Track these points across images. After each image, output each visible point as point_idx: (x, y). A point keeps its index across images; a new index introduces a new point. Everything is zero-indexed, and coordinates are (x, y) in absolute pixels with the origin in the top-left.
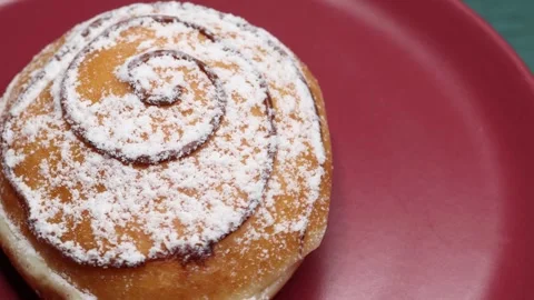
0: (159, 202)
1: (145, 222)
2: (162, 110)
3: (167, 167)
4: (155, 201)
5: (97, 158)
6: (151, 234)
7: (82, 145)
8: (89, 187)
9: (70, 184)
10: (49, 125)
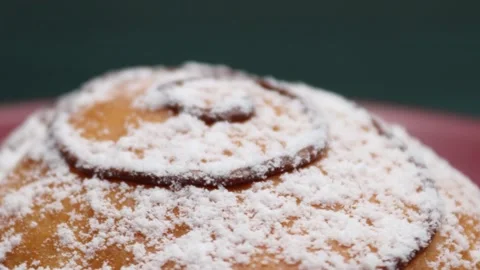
0: (290, 225)
1: (281, 249)
2: (237, 125)
3: (281, 181)
4: (283, 224)
5: (158, 193)
6: (299, 263)
7: (124, 186)
8: (158, 234)
9: (123, 239)
10: (51, 186)
